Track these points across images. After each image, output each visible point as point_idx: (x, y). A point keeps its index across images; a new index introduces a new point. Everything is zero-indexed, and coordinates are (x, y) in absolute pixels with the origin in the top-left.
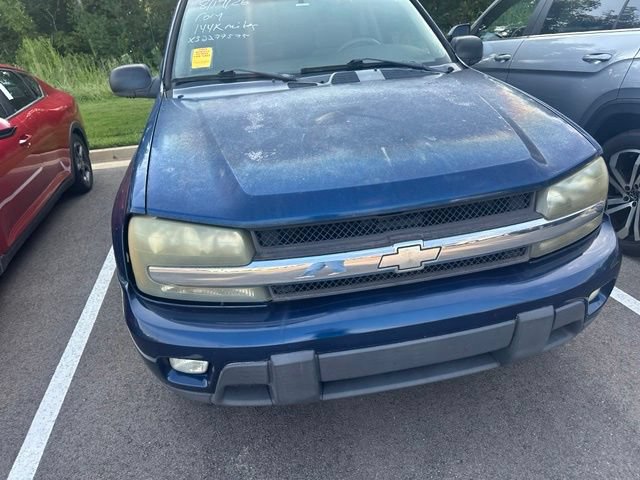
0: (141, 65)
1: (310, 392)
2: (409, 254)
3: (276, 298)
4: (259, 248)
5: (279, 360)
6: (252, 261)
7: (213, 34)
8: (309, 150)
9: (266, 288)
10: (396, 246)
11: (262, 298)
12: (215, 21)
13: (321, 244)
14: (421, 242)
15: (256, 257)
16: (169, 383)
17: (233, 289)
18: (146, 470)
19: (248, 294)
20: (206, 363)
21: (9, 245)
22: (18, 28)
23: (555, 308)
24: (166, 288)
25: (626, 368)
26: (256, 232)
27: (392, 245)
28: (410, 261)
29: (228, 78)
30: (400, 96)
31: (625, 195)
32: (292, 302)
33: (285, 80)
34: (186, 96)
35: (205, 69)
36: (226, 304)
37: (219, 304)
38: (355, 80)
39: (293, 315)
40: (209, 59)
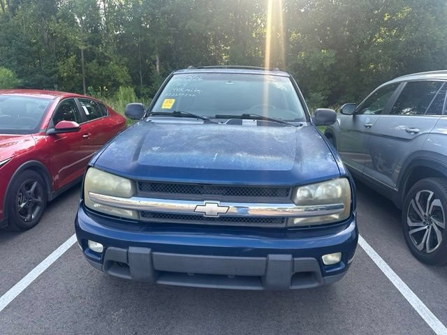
0: (141, 104)
1: (148, 274)
2: (212, 207)
3: (142, 219)
4: (138, 191)
5: (132, 250)
6: (134, 196)
7: (178, 93)
8: (182, 149)
9: (138, 211)
10: (205, 202)
11: (136, 217)
12: (182, 86)
13: (169, 194)
14: (219, 202)
15: (135, 194)
16: (85, 254)
17: (123, 210)
18: (68, 307)
19: (130, 214)
20: (102, 247)
21: (60, 187)
22: (122, 81)
23: (293, 257)
24: (96, 205)
25: (373, 325)
26: (139, 183)
27: (203, 201)
28: (211, 211)
29: (177, 115)
30: (253, 133)
31: (424, 221)
33: (204, 119)
34: (153, 121)
35: (168, 109)
38: (240, 123)
40: (172, 104)
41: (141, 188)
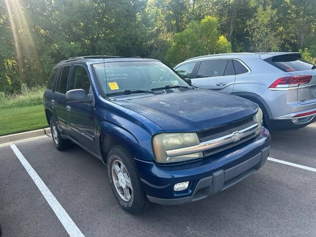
3: (206, 155)
5: (216, 174)
6: (200, 142)
7: (113, 77)
9: (203, 152)
11: (201, 156)
19: (196, 156)
20: (188, 182)
32: (211, 156)
33: (151, 93)
36: (186, 161)
37: (183, 162)
39: (213, 160)
40: (117, 86)
41: (204, 135)
